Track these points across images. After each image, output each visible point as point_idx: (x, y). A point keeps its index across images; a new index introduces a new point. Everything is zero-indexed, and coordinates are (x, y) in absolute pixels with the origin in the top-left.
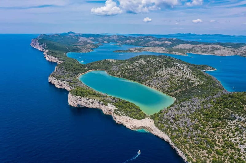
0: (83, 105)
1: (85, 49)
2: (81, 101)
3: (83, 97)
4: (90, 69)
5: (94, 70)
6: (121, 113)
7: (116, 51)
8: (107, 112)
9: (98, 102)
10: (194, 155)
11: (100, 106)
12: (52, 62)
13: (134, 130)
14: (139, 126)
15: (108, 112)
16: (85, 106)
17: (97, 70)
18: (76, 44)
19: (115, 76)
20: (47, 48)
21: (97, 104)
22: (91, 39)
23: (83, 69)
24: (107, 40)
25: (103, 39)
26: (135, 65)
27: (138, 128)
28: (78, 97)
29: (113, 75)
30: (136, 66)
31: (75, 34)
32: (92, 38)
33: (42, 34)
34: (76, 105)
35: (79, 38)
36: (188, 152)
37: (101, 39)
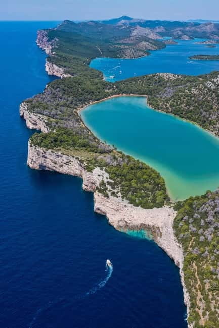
0: (50, 166)
1: (133, 50)
2: (46, 158)
3: (50, 151)
4: (115, 93)
5: (124, 95)
6: (114, 190)
7: (195, 57)
8: (87, 186)
9: (79, 162)
10: (208, 308)
11: (81, 171)
12: (53, 75)
13: (122, 230)
14: (138, 222)
15: (90, 185)
16: (54, 168)
17: (131, 95)
18: (121, 42)
19: (158, 109)
20: (57, 47)
21: (77, 167)
22: (158, 30)
23: (99, 92)
24: (189, 34)
25: (182, 31)
26: (207, 87)
27: (133, 228)
28: (41, 150)
29: (157, 107)
30: (209, 90)
31: (132, 21)
32: (161, 29)
33: (64, 21)
34: (36, 167)
35: (133, 30)
36: (200, 300)
37: (178, 31)
